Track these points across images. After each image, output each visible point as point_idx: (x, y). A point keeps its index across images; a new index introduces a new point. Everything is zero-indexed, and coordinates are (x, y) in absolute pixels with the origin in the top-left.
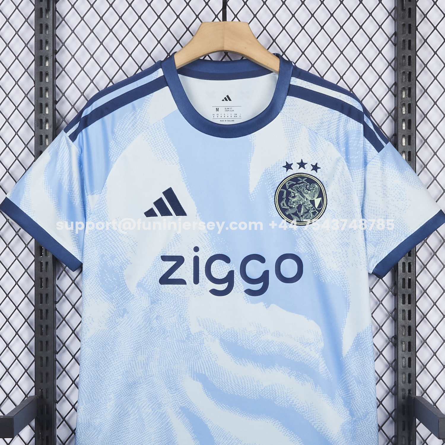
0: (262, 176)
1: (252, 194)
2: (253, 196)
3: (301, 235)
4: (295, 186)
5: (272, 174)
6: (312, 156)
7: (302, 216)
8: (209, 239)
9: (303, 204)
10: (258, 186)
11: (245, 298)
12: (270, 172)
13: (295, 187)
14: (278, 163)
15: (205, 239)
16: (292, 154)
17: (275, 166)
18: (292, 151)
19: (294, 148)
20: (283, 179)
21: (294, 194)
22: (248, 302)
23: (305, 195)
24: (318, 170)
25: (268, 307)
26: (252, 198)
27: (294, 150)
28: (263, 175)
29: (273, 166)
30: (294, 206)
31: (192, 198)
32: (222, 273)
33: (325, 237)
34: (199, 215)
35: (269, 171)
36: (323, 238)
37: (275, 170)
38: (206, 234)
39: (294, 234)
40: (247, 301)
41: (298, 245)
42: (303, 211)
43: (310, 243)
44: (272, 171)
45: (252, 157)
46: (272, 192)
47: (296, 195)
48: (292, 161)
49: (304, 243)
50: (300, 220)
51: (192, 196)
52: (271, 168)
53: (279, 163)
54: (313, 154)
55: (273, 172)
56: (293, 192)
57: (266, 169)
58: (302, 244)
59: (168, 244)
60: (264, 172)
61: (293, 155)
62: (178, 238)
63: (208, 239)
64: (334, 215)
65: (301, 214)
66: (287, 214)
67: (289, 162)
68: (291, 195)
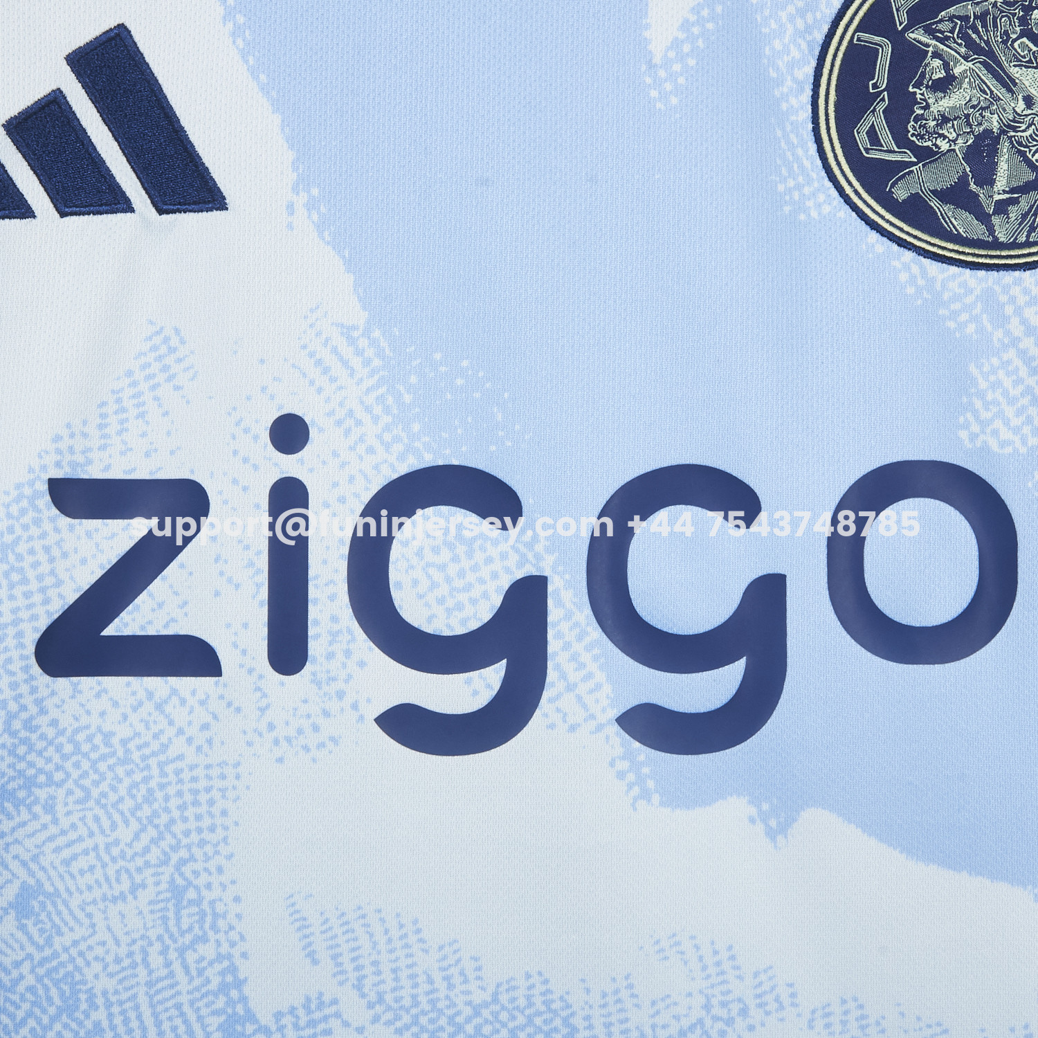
1: (667, 63)
2: (672, 77)
3: (999, 334)
4: (952, 10)
7: (1002, 207)
8: (377, 362)
9: (1003, 132)
10: (705, 12)
11: (623, 765)
13: (951, 19)
15: (345, 363)
21: (946, 66)
22: (645, 795)
23: (1015, 72)
25: (783, 829)
26: (668, 86)
30: (944, 146)
31: (264, 89)
32: (463, 597)
34: (310, 206)
38: (354, 328)
39: (951, 325)
40: (636, 790)
41: (978, 404)
42: (1009, 177)
46: (795, 53)
47: (957, 71)
49: (1021, 388)
50: (991, 230)
51: (263, 77)
56: (936, 55)
58: (1005, 393)
59: (103, 404)
62: (169, 360)
63: (367, 362)
65: (997, 197)
66: (901, 193)
68: (928, 69)
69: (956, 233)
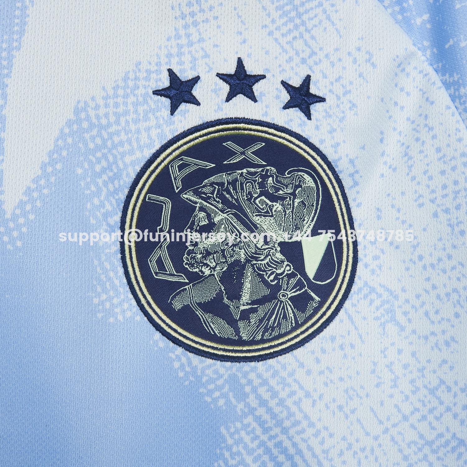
0: (62, 136)
1: (15, 218)
2: (18, 227)
3: (241, 406)
4: (212, 179)
5: (109, 125)
6: (287, 47)
7: (245, 315)
9: (248, 261)
10: (42, 182)
12: (98, 117)
13: (212, 184)
14: (131, 76)
16: (195, 37)
17: (121, 92)
18: (195, 24)
19: (202, 11)
20: (157, 147)
21: (209, 216)
23: (257, 219)
24: (316, 109)
26: (15, 234)
27: (207, 21)
28: (67, 130)
29: (111, 92)
30: (207, 272)
33: (353, 412)
35: (92, 113)
36: (347, 417)
37: (121, 109)
39: (208, 399)
41: (227, 454)
42: (252, 293)
43: (287, 443)
44: (106, 115)
45: (14, 53)
46: (108, 207)
47: (216, 220)
48: (193, 68)
49: (256, 442)
50: (237, 331)
52: (101, 102)
53: (136, 78)
54: (289, 38)
55: (112, 119)
56: (202, 209)
57: (82, 105)
58: (246, 447)
60: (72, 117)
61: (201, 40)
64: (390, 311)
65: (242, 308)
66: (177, 305)
67: (184, 71)
68: (196, 219)
69: (213, 333)
